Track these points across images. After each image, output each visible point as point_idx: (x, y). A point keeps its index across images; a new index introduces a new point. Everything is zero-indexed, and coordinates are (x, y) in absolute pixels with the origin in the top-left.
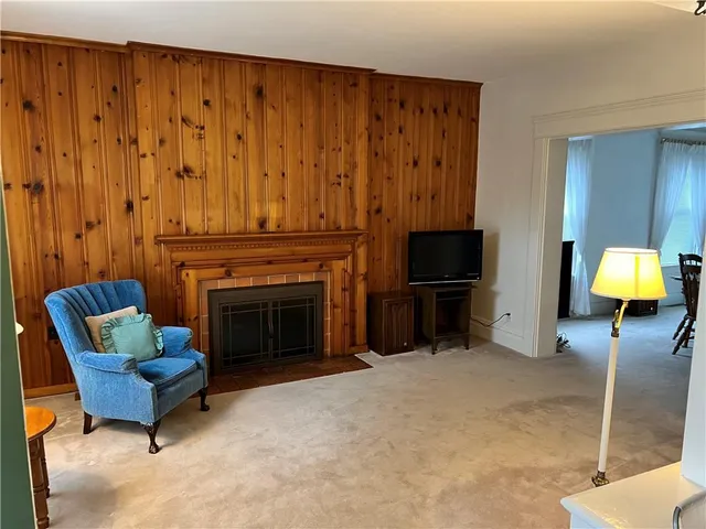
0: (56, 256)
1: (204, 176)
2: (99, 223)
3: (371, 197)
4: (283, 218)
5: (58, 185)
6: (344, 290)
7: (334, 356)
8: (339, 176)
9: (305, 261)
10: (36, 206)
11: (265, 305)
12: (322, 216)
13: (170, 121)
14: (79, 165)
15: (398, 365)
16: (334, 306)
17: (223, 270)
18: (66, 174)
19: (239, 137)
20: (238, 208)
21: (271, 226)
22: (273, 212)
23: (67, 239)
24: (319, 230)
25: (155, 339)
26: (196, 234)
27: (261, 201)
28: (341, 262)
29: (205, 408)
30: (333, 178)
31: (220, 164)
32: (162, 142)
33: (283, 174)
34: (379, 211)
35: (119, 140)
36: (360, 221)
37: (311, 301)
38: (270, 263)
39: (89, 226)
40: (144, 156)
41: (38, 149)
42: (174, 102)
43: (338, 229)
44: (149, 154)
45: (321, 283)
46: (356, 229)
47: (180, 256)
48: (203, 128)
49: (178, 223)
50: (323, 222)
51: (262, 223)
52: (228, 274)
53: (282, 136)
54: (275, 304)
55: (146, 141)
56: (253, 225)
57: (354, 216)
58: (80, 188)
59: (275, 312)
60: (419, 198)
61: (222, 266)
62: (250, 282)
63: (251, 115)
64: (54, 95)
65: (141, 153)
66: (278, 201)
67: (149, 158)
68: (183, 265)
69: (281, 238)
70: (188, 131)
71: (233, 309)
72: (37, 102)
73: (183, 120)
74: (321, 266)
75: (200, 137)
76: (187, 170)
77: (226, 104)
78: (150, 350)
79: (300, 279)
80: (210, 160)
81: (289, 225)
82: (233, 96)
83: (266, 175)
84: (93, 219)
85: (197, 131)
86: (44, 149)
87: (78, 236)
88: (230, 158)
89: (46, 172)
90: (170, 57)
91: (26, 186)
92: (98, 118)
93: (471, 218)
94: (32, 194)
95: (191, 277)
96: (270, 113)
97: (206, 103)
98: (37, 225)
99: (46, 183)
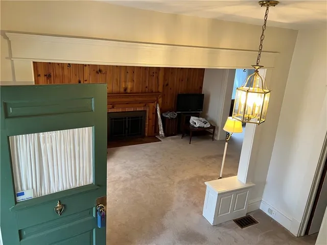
1: (106, 73)
3: (165, 80)
4: (133, 88)
5: (56, 75)
6: (153, 114)
7: (149, 137)
8: (154, 73)
9: (140, 103)
10: (48, 82)
11: (125, 118)
12: (146, 87)
15: (170, 140)
16: (149, 119)
17: (111, 106)
18: (59, 71)
20: (117, 84)
21: (129, 91)
22: (129, 86)
24: (145, 93)
27: (125, 82)
28: (153, 104)
30: (151, 73)
31: (111, 69)
33: (133, 72)
34: (167, 85)
36: (160, 89)
37: (141, 117)
38: (127, 104)
40: (85, 66)
41: (50, 63)
43: (152, 92)
44: (87, 65)
45: (145, 111)
46: (158, 92)
50: (147, 89)
51: (126, 89)
52: (113, 107)
54: (129, 118)
56: (122, 90)
57: (158, 88)
58: (63, 76)
59: (129, 121)
60: (182, 81)
61: (111, 104)
62: (120, 110)
66: (131, 82)
69: (132, 94)
71: (115, 119)
74: (145, 105)
76: (100, 71)
79: (138, 109)
80: (108, 67)
81: (135, 90)
83: (127, 72)
88: (115, 67)
89: (52, 70)
91: (45, 75)
93: (201, 88)
94: (47, 78)
99: (52, 74)
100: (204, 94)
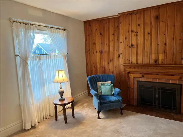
0: (104, 68)
1: (137, 47)
2: (112, 60)
4: (165, 59)
5: (105, 51)
9: (172, 75)
10: (101, 56)
11: (155, 88)
12: (182, 59)
13: (128, 32)
14: (109, 46)
17: (141, 75)
18: (107, 49)
19: (149, 34)
20: (147, 56)
21: (160, 62)
22: (160, 57)
23: (106, 63)
24: (181, 64)
25: (112, 91)
26: (134, 64)
27: (156, 53)
29: (122, 114)
31: (142, 43)
32: (126, 38)
33: (165, 44)
35: (118, 39)
37: (175, 91)
38: (157, 75)
39: (111, 61)
40: (121, 43)
41: (102, 43)
42: (130, 26)
44: (122, 42)
45: (181, 85)
47: (129, 70)
48: (137, 33)
49: (129, 60)
51: (156, 61)
52: (143, 77)
53: (166, 31)
54: (159, 89)
55: (122, 39)
56: (153, 62)
58: (109, 51)
59: (159, 92)
61: (141, 74)
62: (151, 80)
63: (154, 26)
64: (105, 30)
65: (121, 42)
66: (162, 54)
68: (129, 72)
69: (163, 66)
70: (133, 34)
71: (144, 87)
72: (102, 33)
73: (132, 31)
74: (181, 78)
75: (137, 35)
76: (132, 45)
77: (145, 24)
78: (109, 93)
79: (171, 82)
80: (139, 42)
81: (167, 61)
82: (148, 21)
83: (158, 45)
85: (135, 34)
86: (103, 43)
87: (108, 63)
88: (145, 41)
89: (103, 48)
90: (129, 14)
92: (113, 34)
94: (100, 53)
95: (132, 76)
96: (161, 23)
97: (139, 25)
98: (101, 60)
99: (103, 51)
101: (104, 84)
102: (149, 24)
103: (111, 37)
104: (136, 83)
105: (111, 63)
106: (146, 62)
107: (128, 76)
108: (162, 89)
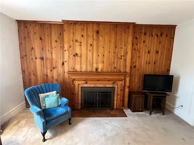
0: (46, 75)
1: (81, 56)
2: (56, 67)
3: (132, 62)
4: (103, 68)
5: (47, 58)
6: (121, 90)
7: (117, 109)
8: (122, 56)
9: (109, 81)
10: (42, 63)
11: (96, 92)
12: (115, 68)
13: (73, 41)
14: (52, 53)
16: (117, 95)
17: (85, 82)
18: (49, 55)
19: (91, 45)
20: (90, 65)
21: (99, 70)
22: (100, 67)
23: (49, 71)
24: (114, 72)
25: (58, 101)
26: (78, 72)
27: (97, 63)
28: (121, 82)
29: (70, 124)
30: (119, 56)
31: (85, 53)
32: (70, 47)
33: (104, 56)
34: (135, 67)
35: (61, 47)
36: (128, 70)
37: (110, 92)
38: (98, 81)
39: (54, 68)
40: (65, 51)
41: (43, 49)
42: (74, 36)
43: (120, 72)
44: (67, 50)
45: (114, 87)
46: (126, 72)
47: (73, 77)
48: (81, 43)
49: (74, 68)
50: (115, 70)
51: (97, 69)
52: (86, 83)
53: (104, 45)
54: (99, 92)
55: (66, 47)
56: (94, 70)
57: (126, 68)
58: (52, 59)
59: (99, 95)
60: (149, 63)
61: (85, 81)
62: (93, 86)
63: (95, 38)
64: (47, 36)
66: (102, 63)
67: (67, 51)
68: (74, 80)
69: (102, 73)
70: (77, 44)
72: (43, 38)
73: (76, 41)
74: (114, 83)
75: (80, 45)
76: (77, 54)
77: (88, 36)
79: (108, 86)
80: (83, 51)
81: (105, 70)
82: (90, 34)
83: (98, 56)
84: (55, 67)
85: (79, 44)
86: (44, 49)
87: (51, 71)
88: (88, 51)
89: (44, 55)
90: (73, 24)
91: (40, 58)
92: (56, 41)
93: (168, 70)
94: (41, 60)
95: (76, 83)
96: (101, 38)
97: (82, 36)
98: (42, 68)
99: (44, 57)
100: (173, 76)
101: (48, 96)
102: (91, 37)
103: (54, 44)
104: (80, 89)
105: (55, 71)
106: (89, 70)
107: (73, 83)
108: (101, 92)
